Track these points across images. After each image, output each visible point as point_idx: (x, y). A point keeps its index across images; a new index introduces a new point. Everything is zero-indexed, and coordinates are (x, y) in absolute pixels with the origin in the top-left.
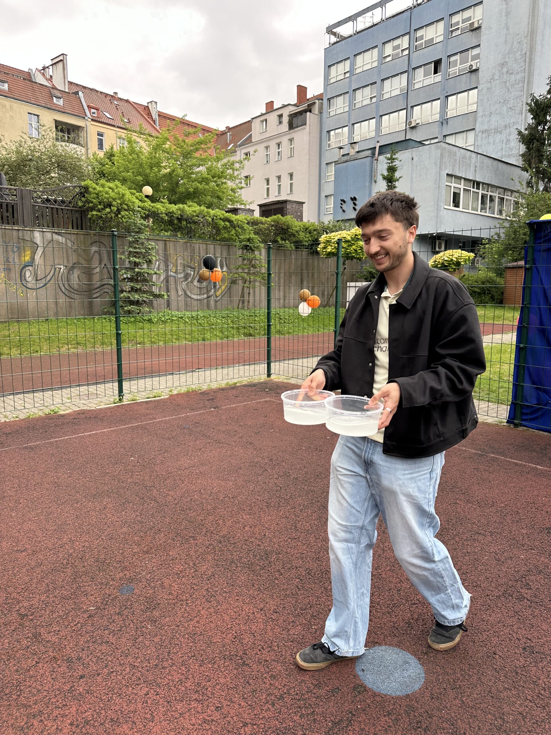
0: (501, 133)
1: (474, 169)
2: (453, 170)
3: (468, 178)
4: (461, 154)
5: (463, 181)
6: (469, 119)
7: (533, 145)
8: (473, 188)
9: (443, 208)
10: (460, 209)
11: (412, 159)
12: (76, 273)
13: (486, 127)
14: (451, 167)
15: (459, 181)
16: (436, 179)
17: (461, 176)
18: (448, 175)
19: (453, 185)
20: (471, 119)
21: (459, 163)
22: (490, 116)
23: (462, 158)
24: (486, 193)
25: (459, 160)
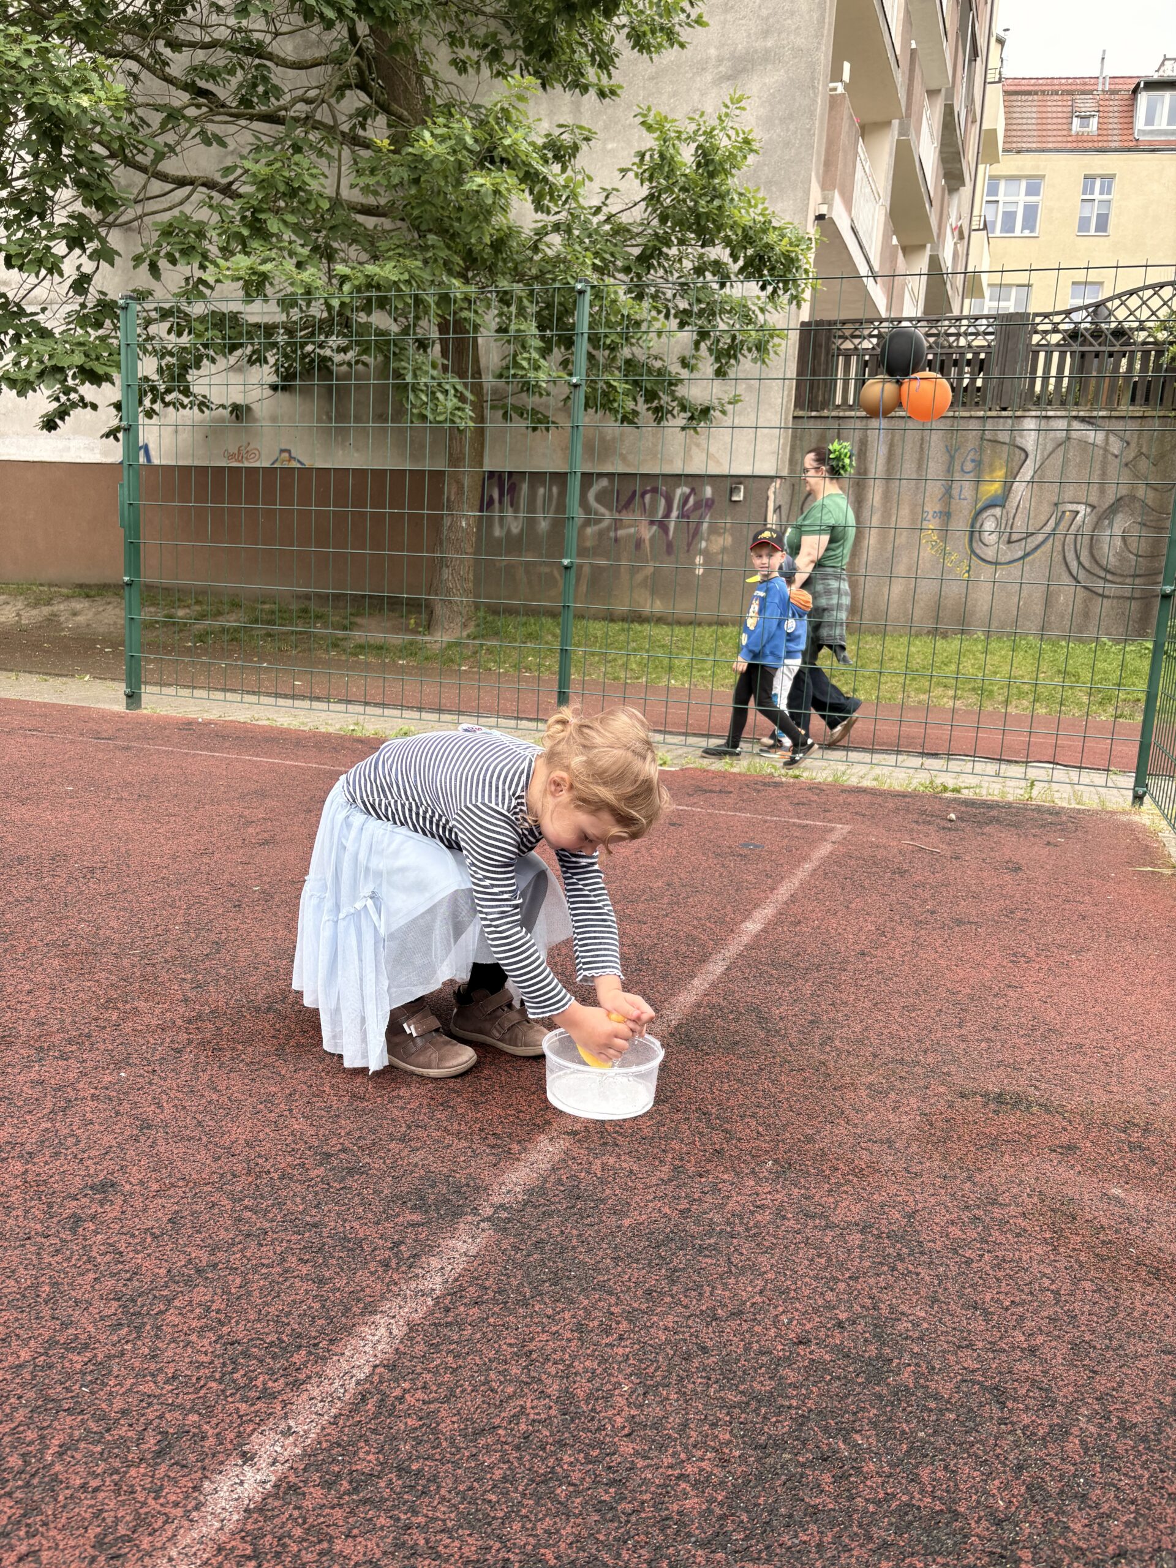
12: (1121, 523)
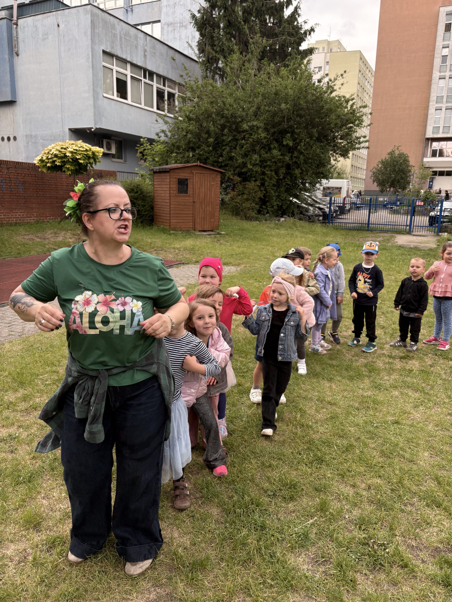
0: (186, 28)
1: (143, 53)
2: (112, 48)
3: (135, 62)
4: (123, 29)
5: (129, 66)
6: (154, 9)
7: (205, 30)
8: (145, 77)
9: (101, 95)
10: (129, 101)
11: (58, 26)
13: (170, 20)
14: (108, 43)
15: (124, 65)
16: (88, 55)
17: (124, 57)
18: (104, 52)
19: (115, 68)
20: (156, 9)
21: (121, 40)
22: (175, 7)
23: (125, 35)
24: (162, 87)
25: (121, 37)
